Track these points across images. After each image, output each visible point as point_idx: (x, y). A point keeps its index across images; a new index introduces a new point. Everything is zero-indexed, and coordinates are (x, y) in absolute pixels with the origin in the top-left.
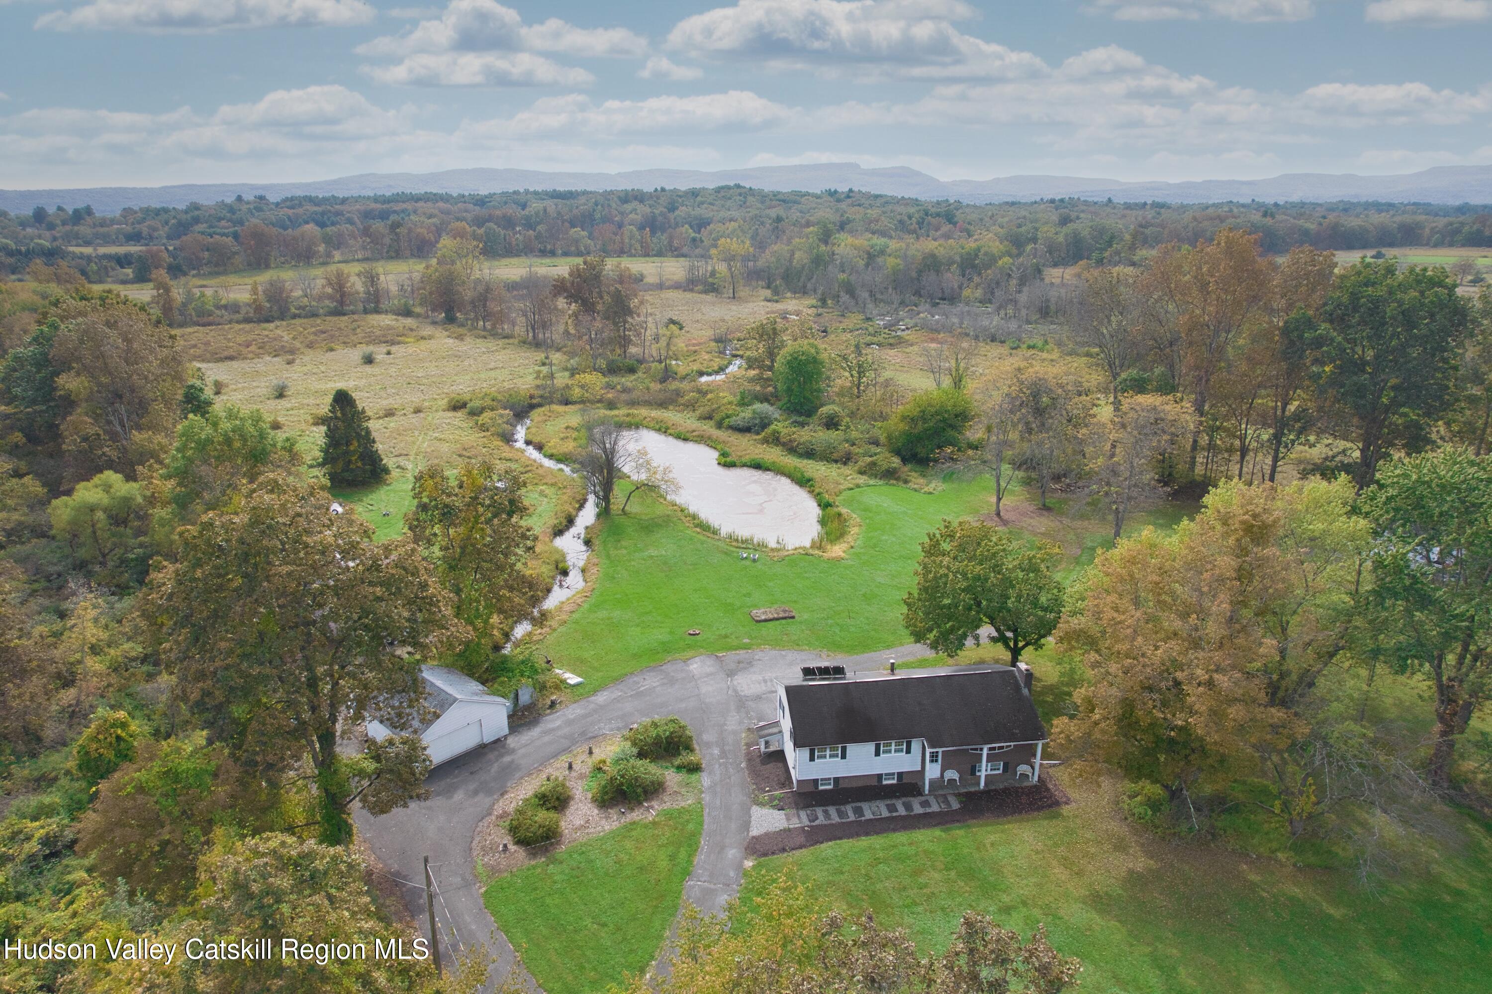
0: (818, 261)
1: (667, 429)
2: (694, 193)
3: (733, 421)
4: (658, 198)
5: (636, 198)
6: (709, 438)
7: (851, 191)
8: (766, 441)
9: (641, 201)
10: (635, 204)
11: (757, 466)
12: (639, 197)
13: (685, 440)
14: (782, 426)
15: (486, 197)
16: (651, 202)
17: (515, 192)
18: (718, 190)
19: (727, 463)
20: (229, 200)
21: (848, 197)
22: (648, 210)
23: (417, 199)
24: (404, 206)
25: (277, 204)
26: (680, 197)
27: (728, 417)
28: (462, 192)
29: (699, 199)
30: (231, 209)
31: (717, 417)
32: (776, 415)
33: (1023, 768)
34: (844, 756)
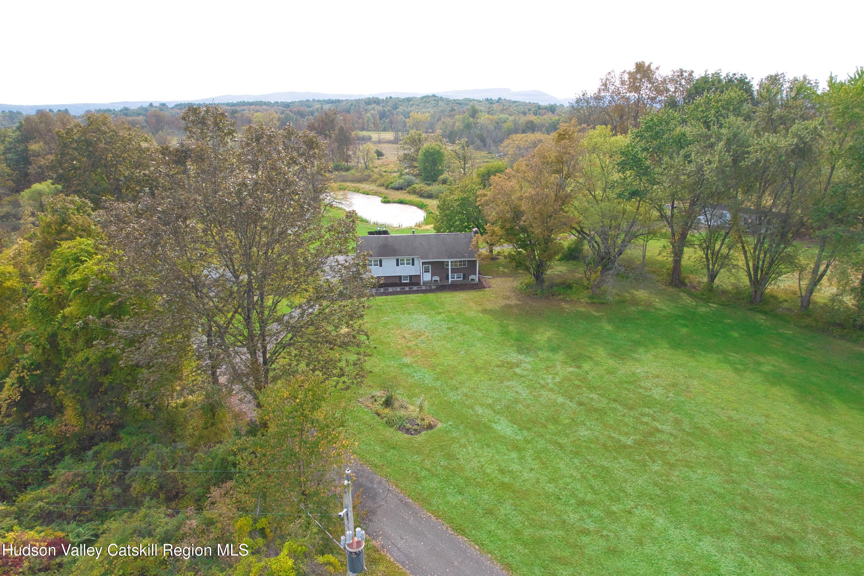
0: (468, 126)
1: (359, 190)
2: (408, 100)
3: (393, 185)
4: (388, 102)
5: (375, 102)
6: (380, 193)
7: (500, 99)
8: (409, 193)
9: (378, 104)
10: (374, 105)
11: (401, 202)
12: (376, 101)
13: (368, 194)
14: (419, 185)
15: (290, 103)
16: (383, 104)
17: (307, 101)
18: (422, 98)
19: (386, 201)
20: (145, 105)
21: (498, 102)
22: (381, 108)
23: (251, 104)
24: (243, 108)
25: (173, 108)
26: (400, 101)
27: (391, 183)
28: (276, 100)
29: (411, 102)
30: (146, 110)
31: (386, 184)
32: (417, 181)
33: (472, 277)
34: (381, 266)
